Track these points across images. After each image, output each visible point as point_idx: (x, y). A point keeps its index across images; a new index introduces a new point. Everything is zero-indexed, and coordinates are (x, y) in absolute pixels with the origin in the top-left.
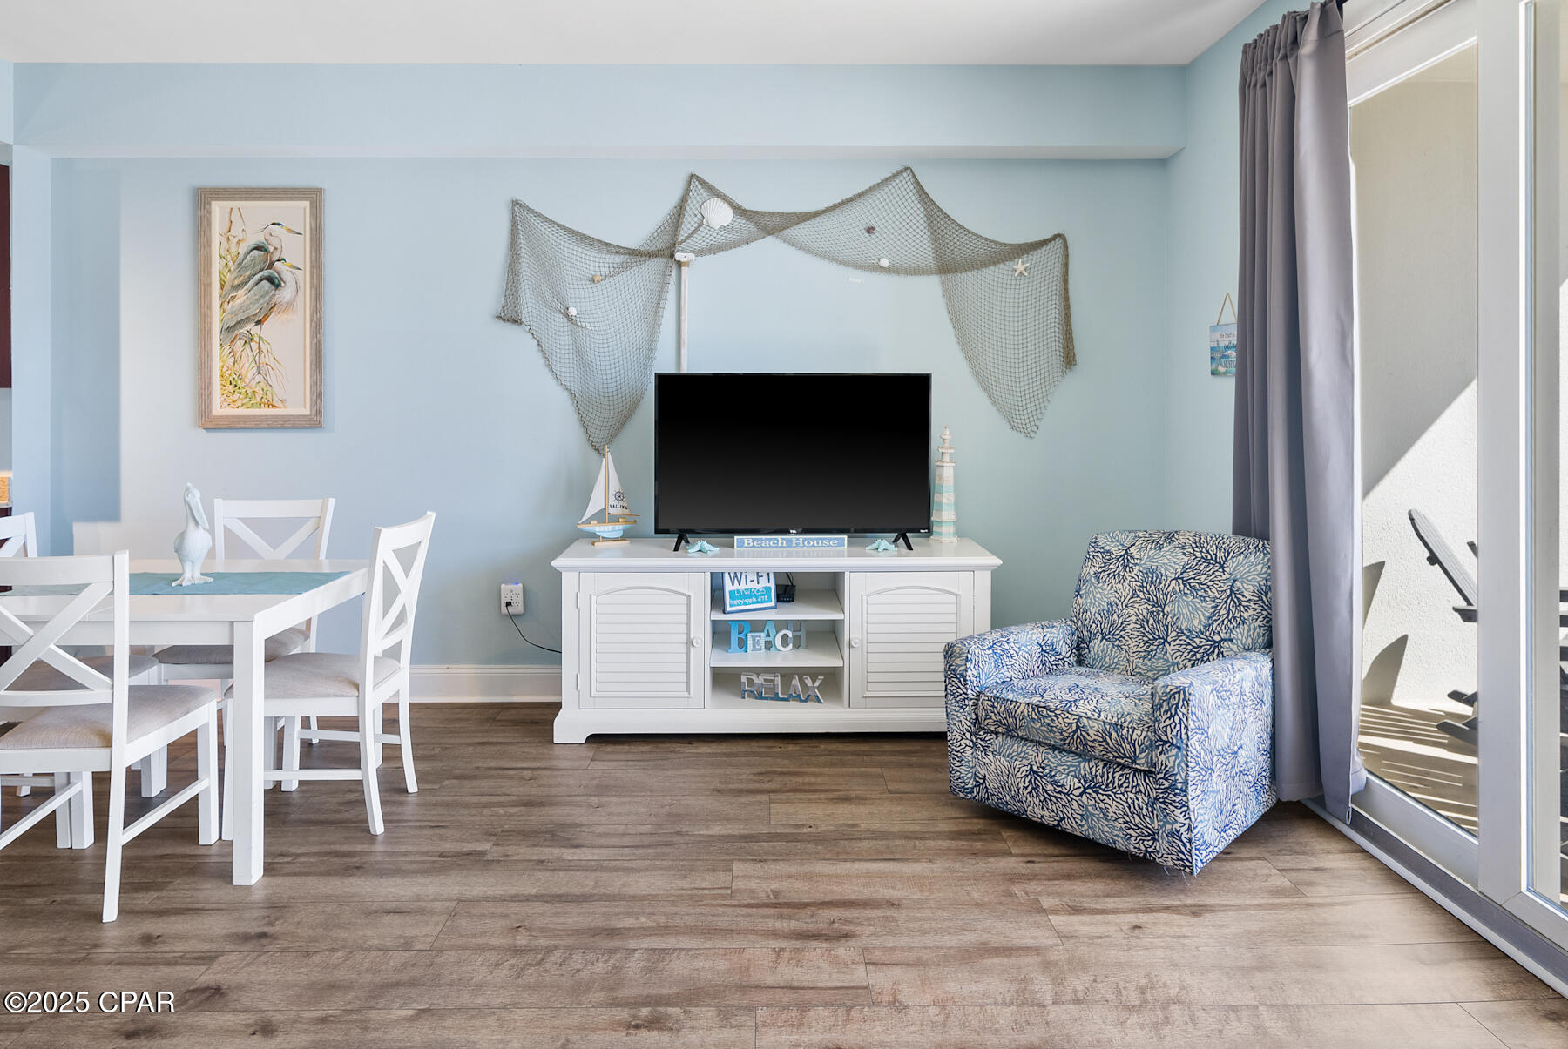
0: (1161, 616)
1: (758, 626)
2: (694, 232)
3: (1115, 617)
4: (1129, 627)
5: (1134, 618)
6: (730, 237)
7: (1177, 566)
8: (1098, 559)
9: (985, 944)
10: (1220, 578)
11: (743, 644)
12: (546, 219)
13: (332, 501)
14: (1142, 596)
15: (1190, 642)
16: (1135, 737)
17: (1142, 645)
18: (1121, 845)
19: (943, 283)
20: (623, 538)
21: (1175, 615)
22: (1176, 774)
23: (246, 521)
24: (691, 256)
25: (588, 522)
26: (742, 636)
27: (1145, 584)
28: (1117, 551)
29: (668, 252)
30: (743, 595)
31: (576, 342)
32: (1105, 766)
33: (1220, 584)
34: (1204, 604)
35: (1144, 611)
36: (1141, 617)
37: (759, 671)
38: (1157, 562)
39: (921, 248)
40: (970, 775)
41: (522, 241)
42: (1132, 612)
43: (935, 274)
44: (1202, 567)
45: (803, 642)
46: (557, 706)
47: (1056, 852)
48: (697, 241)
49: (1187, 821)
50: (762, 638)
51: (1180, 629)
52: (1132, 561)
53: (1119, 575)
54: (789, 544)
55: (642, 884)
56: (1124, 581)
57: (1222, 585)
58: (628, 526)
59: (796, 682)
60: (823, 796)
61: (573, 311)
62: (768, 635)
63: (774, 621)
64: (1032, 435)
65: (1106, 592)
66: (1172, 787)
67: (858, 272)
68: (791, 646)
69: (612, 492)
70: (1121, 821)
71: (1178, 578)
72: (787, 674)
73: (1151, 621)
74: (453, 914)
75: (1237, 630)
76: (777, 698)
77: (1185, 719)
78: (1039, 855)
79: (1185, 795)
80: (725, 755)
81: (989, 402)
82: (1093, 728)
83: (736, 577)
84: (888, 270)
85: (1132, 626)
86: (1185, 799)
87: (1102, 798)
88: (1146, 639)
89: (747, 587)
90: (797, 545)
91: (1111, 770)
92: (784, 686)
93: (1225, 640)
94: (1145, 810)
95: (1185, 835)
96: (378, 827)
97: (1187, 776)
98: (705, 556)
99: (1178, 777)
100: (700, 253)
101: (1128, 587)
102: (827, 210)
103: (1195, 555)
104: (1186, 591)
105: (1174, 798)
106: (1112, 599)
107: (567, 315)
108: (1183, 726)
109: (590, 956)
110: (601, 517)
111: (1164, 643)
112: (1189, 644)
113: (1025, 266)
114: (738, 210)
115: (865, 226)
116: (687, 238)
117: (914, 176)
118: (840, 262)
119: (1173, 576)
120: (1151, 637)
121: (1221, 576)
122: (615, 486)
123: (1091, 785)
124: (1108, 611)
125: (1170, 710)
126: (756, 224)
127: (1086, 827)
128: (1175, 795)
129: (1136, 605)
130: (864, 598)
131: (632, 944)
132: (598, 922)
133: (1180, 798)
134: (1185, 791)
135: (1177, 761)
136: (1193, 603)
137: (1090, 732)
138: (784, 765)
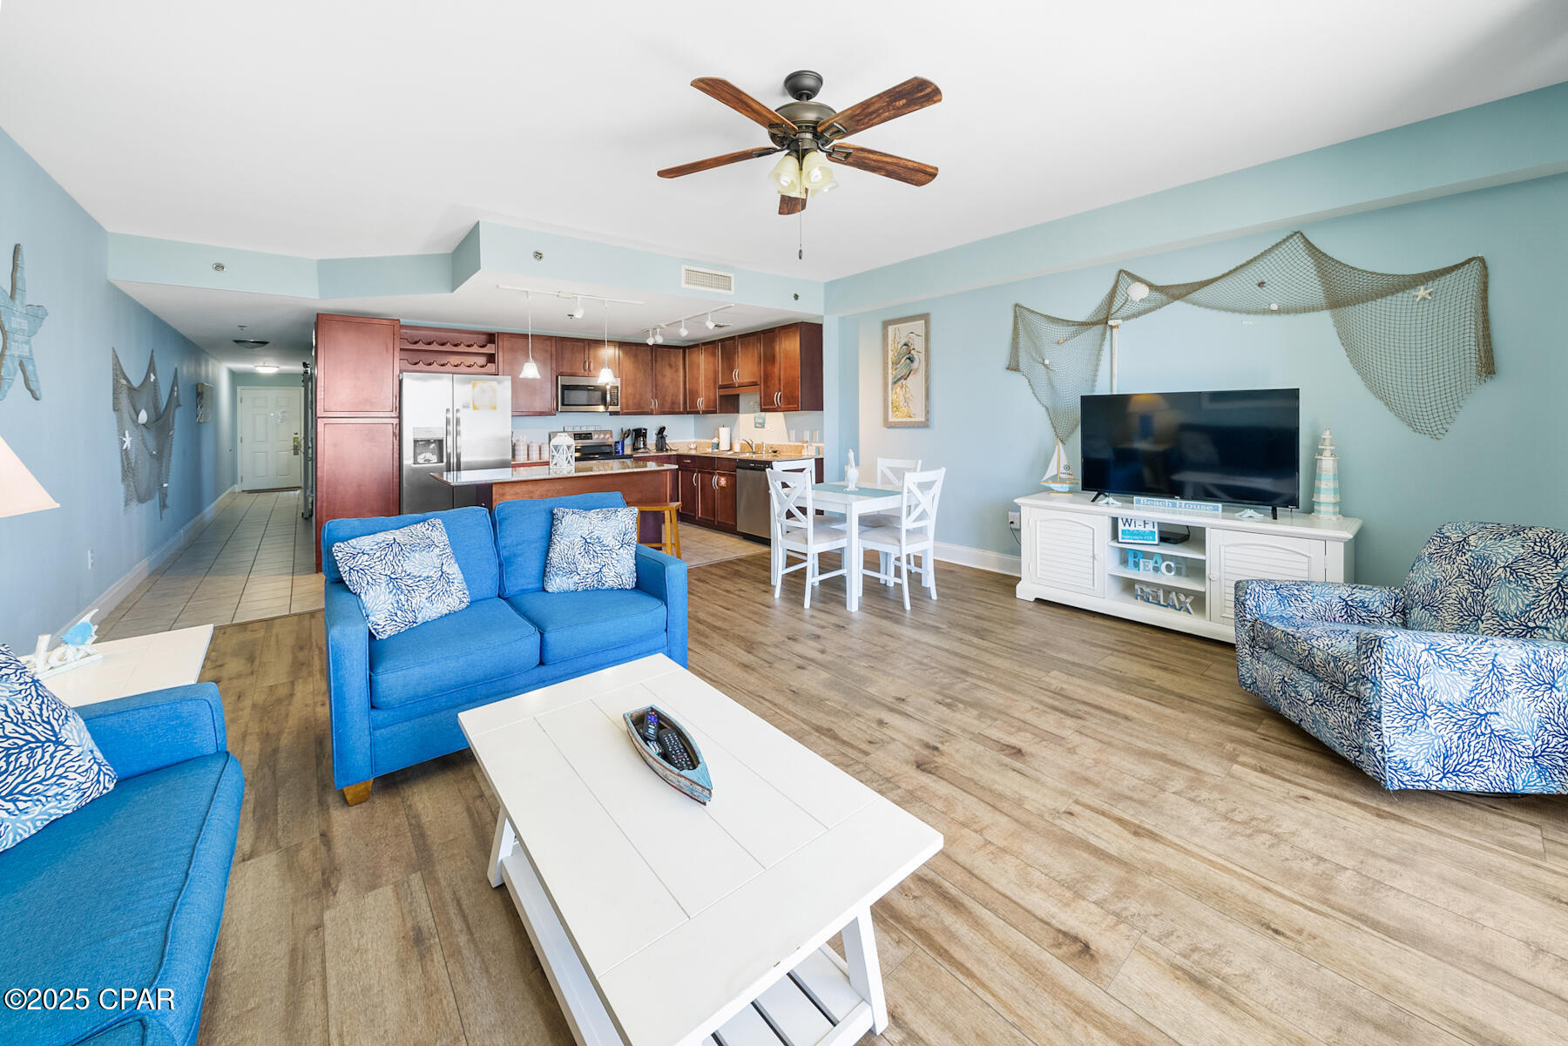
0: (1480, 597)
1: (1148, 556)
2: (1121, 308)
3: (1437, 592)
4: (1448, 602)
5: (1454, 595)
6: (1147, 305)
7: (1510, 556)
8: (1436, 543)
9: (1165, 755)
10: (1550, 571)
11: (1136, 565)
12: (1033, 312)
13: (920, 462)
14: (1467, 577)
15: (1503, 623)
16: (1347, 668)
17: (1456, 618)
18: (1338, 749)
19: (1333, 316)
20: (1070, 492)
21: (1494, 598)
22: (1371, 704)
23: (890, 468)
24: (1120, 321)
25: (1046, 481)
26: (1137, 560)
27: (1472, 568)
28: (1455, 537)
29: (1105, 321)
30: (1132, 534)
31: (1050, 380)
32: (1330, 687)
33: (1548, 577)
34: (1526, 593)
35: (1465, 590)
36: (1461, 595)
37: (1148, 584)
38: (1491, 551)
39: (1313, 289)
40: (1248, 675)
41: (1020, 326)
42: (1454, 590)
43: (1327, 309)
44: (1536, 560)
45: (1184, 570)
46: (1020, 579)
47: (1294, 741)
48: (1125, 312)
49: (1381, 743)
50: (1151, 564)
51: (1496, 611)
52: (1467, 547)
53: (1450, 557)
54: (1174, 505)
55: (997, 662)
56: (1454, 563)
57: (1550, 578)
58: (1072, 485)
59: (1173, 595)
60: (1149, 662)
61: (1047, 362)
62: (1156, 562)
63: (1161, 554)
64: (1439, 436)
65: (1434, 570)
66: (1369, 713)
67: (1252, 317)
68: (1173, 573)
69: (1062, 465)
70: (1336, 731)
71: (1507, 566)
72: (1168, 590)
73: (1470, 600)
74: (909, 644)
75: (1557, 621)
76: (1159, 604)
77: (1379, 662)
78: (1274, 738)
79: (1380, 722)
80: (1109, 627)
81: (1385, 408)
82: (1319, 656)
83: (1127, 522)
84: (1279, 312)
85: (1451, 601)
86: (1378, 725)
87: (1325, 710)
88: (1461, 614)
89: (1134, 529)
90: (1180, 507)
91: (1334, 692)
92: (1164, 596)
93: (1540, 627)
94: (1353, 727)
95: (1379, 753)
96: (908, 607)
97: (1381, 707)
98: (1111, 505)
99: (1373, 706)
100: (1124, 319)
101: (1456, 569)
102: (1224, 276)
103: (1533, 548)
104: (1511, 578)
105: (1370, 722)
106: (1438, 577)
107: (1043, 364)
108: (1377, 667)
109: (947, 676)
110: (1054, 479)
111: (1477, 620)
112: (1502, 625)
113: (1428, 291)
114: (1151, 286)
115: (1257, 282)
116: (1118, 310)
117: (1304, 237)
118: (1234, 311)
119: (1503, 564)
120: (1466, 613)
121: (1552, 570)
122: (1064, 462)
123: (1319, 700)
124: (1432, 586)
125: (1367, 652)
126: (1167, 294)
127: (1315, 730)
128: (1371, 720)
129: (1459, 585)
130: (1222, 547)
131: (968, 679)
132: (963, 667)
133: (1375, 723)
134: (1379, 719)
135: (1372, 693)
136: (1515, 590)
137: (1317, 659)
138: (1143, 641)
